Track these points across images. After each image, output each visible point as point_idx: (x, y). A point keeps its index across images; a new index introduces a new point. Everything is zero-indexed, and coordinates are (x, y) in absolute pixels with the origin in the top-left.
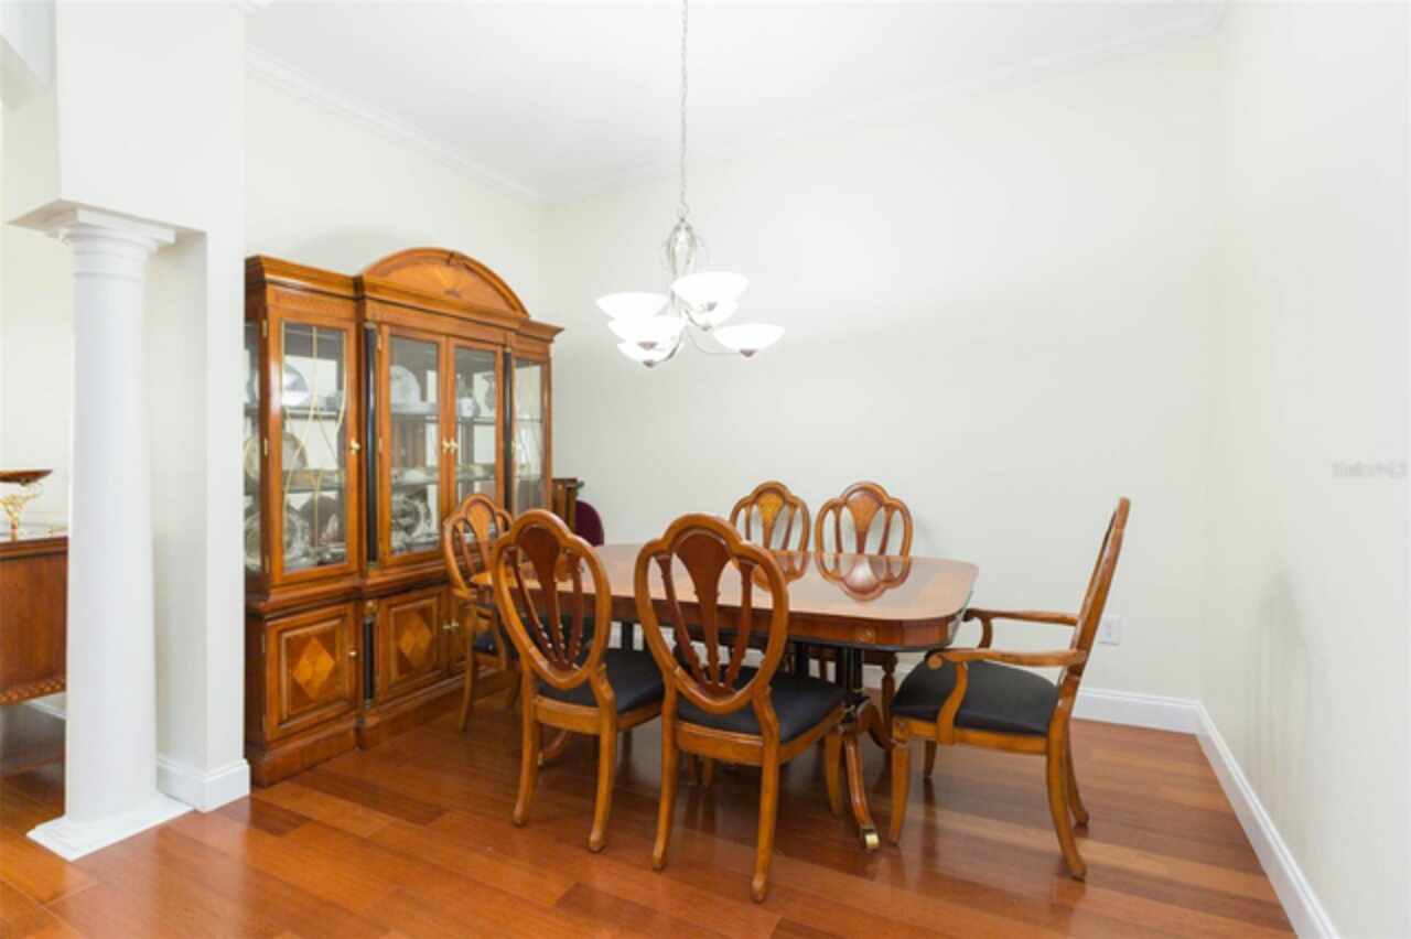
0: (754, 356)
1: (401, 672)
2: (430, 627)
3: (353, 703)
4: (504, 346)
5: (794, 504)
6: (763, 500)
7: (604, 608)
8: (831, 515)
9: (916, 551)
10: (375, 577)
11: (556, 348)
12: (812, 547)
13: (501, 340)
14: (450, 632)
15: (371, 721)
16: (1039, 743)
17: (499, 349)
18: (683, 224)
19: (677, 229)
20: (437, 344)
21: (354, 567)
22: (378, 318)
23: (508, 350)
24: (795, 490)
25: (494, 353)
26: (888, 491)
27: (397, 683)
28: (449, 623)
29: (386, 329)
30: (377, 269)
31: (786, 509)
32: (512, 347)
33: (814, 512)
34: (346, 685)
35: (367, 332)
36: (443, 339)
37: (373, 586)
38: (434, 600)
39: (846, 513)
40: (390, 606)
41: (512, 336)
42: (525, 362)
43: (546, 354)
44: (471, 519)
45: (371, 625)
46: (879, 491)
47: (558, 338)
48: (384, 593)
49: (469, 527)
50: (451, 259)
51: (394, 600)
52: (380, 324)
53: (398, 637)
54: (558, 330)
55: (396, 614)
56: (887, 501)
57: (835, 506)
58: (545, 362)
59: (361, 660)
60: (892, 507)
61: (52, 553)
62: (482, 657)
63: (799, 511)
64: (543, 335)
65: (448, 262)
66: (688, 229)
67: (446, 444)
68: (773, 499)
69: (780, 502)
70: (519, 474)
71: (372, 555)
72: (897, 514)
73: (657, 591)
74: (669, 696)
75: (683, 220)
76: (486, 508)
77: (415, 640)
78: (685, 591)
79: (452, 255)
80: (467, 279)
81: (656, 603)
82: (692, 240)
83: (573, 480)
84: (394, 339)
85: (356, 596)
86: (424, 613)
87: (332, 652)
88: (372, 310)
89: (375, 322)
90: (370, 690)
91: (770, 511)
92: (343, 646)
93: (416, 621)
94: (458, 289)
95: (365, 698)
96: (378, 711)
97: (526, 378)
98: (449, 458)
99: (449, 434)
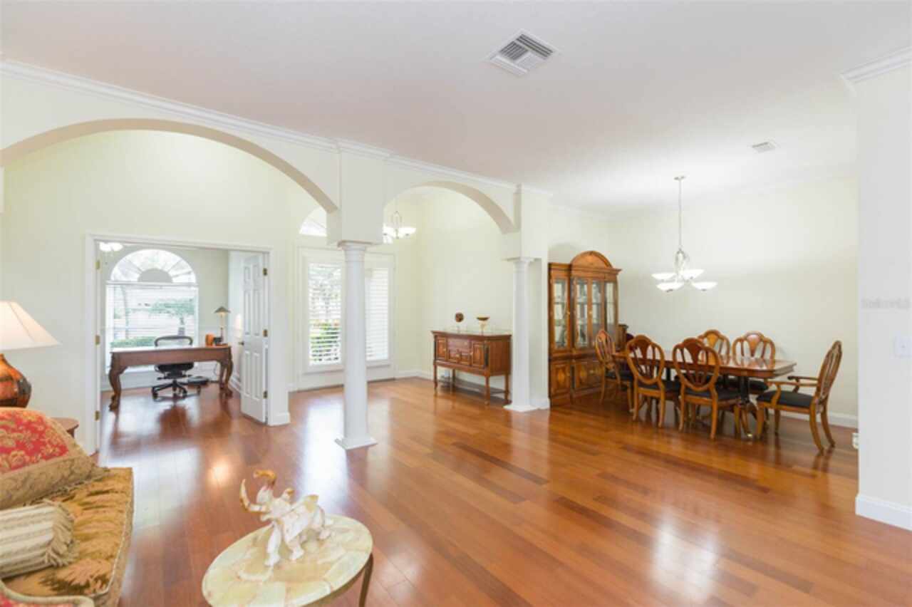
1: (580, 383)
3: (569, 390)
4: (604, 278)
5: (723, 338)
6: (709, 336)
7: (662, 364)
8: (739, 344)
9: (777, 357)
10: (575, 353)
11: (619, 277)
12: (731, 354)
13: (604, 276)
16: (807, 410)
18: (680, 251)
19: (678, 253)
20: (587, 280)
21: (569, 349)
23: (606, 280)
24: (722, 333)
25: (601, 281)
26: (765, 336)
27: (579, 387)
29: (575, 278)
30: (574, 259)
31: (719, 341)
32: (606, 278)
33: (732, 342)
34: (568, 384)
35: (571, 280)
36: (589, 279)
37: (574, 355)
39: (746, 343)
40: (579, 362)
41: (606, 275)
42: (609, 281)
43: (616, 279)
46: (761, 335)
47: (620, 273)
48: (578, 358)
49: (600, 338)
50: (592, 253)
51: (581, 360)
53: (579, 372)
54: (619, 270)
56: (764, 339)
57: (741, 340)
58: (615, 282)
59: (571, 377)
60: (766, 341)
61: (507, 339)
62: (609, 380)
63: (725, 342)
64: (614, 273)
65: (590, 255)
66: (683, 253)
68: (712, 336)
69: (717, 338)
70: (608, 321)
71: (574, 346)
72: (768, 346)
73: (679, 359)
74: (683, 388)
75: (680, 249)
77: (583, 374)
78: (689, 359)
80: (596, 259)
81: (680, 363)
82: (684, 257)
83: (625, 325)
84: (577, 280)
85: (569, 358)
86: (585, 366)
88: (574, 273)
89: (573, 276)
91: (712, 341)
92: (567, 372)
93: (583, 368)
95: (572, 389)
97: (610, 287)
98: (590, 317)
99: (590, 309)
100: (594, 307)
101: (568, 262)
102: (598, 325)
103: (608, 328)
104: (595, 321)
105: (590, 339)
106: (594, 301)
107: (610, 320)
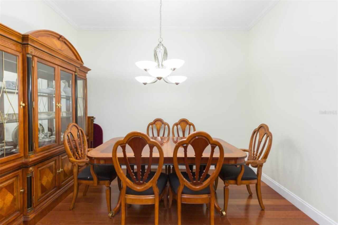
0: (179, 85)
1: (42, 192)
2: (52, 173)
3: (22, 211)
4: (75, 72)
5: (165, 124)
6: (156, 123)
8: (175, 127)
13: (74, 70)
14: (59, 173)
15: (31, 216)
17: (74, 73)
18: (160, 44)
20: (54, 68)
21: (22, 155)
22: (33, 54)
23: (76, 74)
24: (165, 121)
25: (72, 74)
26: (189, 121)
27: (41, 197)
28: (59, 170)
29: (36, 59)
31: (163, 125)
32: (77, 73)
33: (171, 126)
34: (19, 205)
35: (28, 58)
36: (56, 67)
37: (32, 161)
38: (54, 162)
39: (179, 126)
40: (38, 168)
42: (81, 79)
43: (85, 77)
44: (72, 132)
45: (31, 177)
46: (187, 121)
48: (36, 163)
49: (72, 135)
50: (60, 37)
51: (40, 165)
52: (33, 56)
53: (41, 179)
54: (89, 70)
55: (40, 171)
56: (189, 123)
57: (176, 124)
58: (85, 80)
59: (26, 192)
60: (190, 125)
63: (167, 126)
64: (85, 71)
65: (59, 39)
67: (57, 105)
68: (159, 122)
69: (161, 123)
71: (31, 148)
72: (192, 126)
75: (160, 42)
76: (76, 128)
77: (47, 179)
79: (61, 36)
80: (65, 47)
83: (93, 117)
84: (39, 63)
85: (24, 166)
86: (50, 168)
87: (12, 192)
89: (32, 55)
90: (30, 204)
91: (158, 126)
92: (17, 188)
93: (48, 171)
94: (62, 49)
95: (28, 208)
96: (34, 211)
97: (80, 83)
98: (59, 110)
99: (59, 101)
100: (63, 101)
101: (23, 32)
102: (68, 118)
103: (79, 120)
104: (64, 114)
105: (58, 135)
106: (63, 94)
107: (80, 113)
